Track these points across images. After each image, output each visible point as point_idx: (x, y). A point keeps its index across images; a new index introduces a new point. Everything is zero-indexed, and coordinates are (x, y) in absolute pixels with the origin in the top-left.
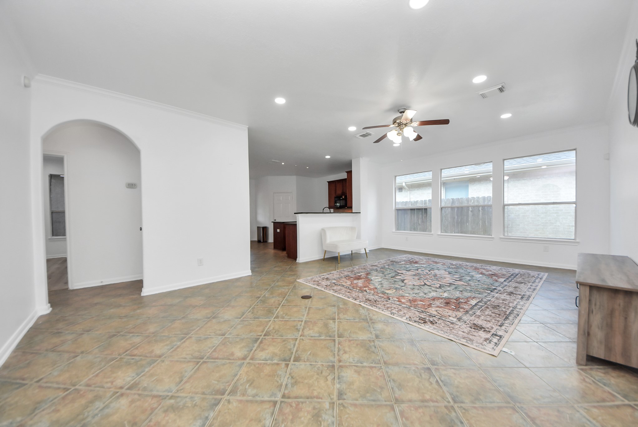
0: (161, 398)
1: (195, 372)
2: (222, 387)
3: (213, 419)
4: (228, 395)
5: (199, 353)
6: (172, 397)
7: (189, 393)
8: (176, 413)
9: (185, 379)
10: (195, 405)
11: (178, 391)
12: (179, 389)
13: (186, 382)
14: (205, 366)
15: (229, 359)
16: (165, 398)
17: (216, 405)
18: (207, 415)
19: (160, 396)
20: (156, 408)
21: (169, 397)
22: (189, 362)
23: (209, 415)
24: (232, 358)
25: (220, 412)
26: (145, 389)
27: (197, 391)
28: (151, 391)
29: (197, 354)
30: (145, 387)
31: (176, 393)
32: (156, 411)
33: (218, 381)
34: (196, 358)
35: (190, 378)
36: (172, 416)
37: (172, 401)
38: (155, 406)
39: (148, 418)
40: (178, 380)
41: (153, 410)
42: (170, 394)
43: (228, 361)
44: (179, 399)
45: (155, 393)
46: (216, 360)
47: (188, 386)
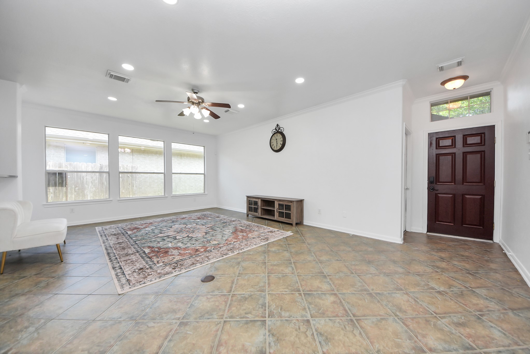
0: (403, 321)
1: (368, 316)
2: (367, 296)
3: (386, 291)
4: (369, 291)
5: (347, 327)
6: (396, 316)
7: (385, 309)
8: (400, 307)
9: (379, 318)
10: (388, 301)
11: (390, 316)
12: (388, 316)
13: (380, 315)
14: (358, 314)
15: (341, 302)
16: (401, 318)
17: (379, 294)
18: (388, 294)
19: (403, 322)
20: (410, 318)
21: (398, 317)
22: (362, 327)
23: (387, 294)
24: (339, 301)
25: (381, 291)
26: (410, 338)
27: (380, 306)
28: (406, 332)
29: (349, 328)
30: (410, 340)
31: (392, 316)
32: (411, 316)
33: (364, 299)
34: (354, 325)
35: (375, 316)
36: (403, 307)
37: (398, 313)
38: (410, 320)
39: (417, 317)
40: (383, 322)
41: (413, 319)
42: (396, 318)
43: (343, 302)
44: (394, 311)
45: (405, 328)
46: (347, 309)
47: (382, 313)
